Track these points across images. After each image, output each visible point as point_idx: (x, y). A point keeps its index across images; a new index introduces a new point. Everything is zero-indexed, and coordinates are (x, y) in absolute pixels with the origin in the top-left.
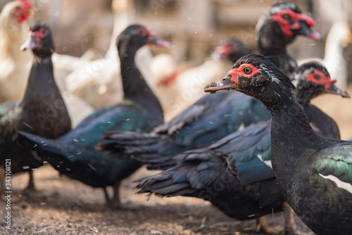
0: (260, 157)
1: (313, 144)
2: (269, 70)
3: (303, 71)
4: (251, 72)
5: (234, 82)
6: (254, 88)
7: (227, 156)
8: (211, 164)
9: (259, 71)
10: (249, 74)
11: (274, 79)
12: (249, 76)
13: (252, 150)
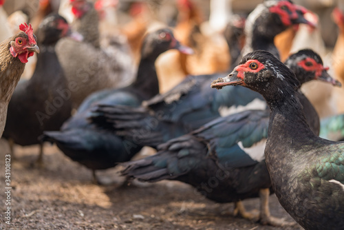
0: (240, 144)
1: (311, 141)
2: (275, 66)
3: (295, 59)
4: (257, 68)
5: (240, 78)
6: (259, 83)
7: (208, 141)
8: (192, 151)
9: (264, 66)
10: (255, 69)
11: (279, 75)
12: (255, 71)
13: (234, 137)
